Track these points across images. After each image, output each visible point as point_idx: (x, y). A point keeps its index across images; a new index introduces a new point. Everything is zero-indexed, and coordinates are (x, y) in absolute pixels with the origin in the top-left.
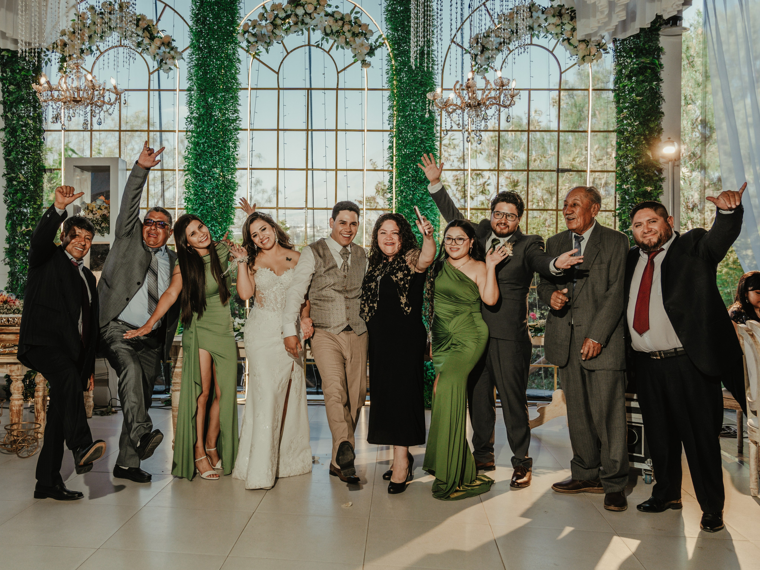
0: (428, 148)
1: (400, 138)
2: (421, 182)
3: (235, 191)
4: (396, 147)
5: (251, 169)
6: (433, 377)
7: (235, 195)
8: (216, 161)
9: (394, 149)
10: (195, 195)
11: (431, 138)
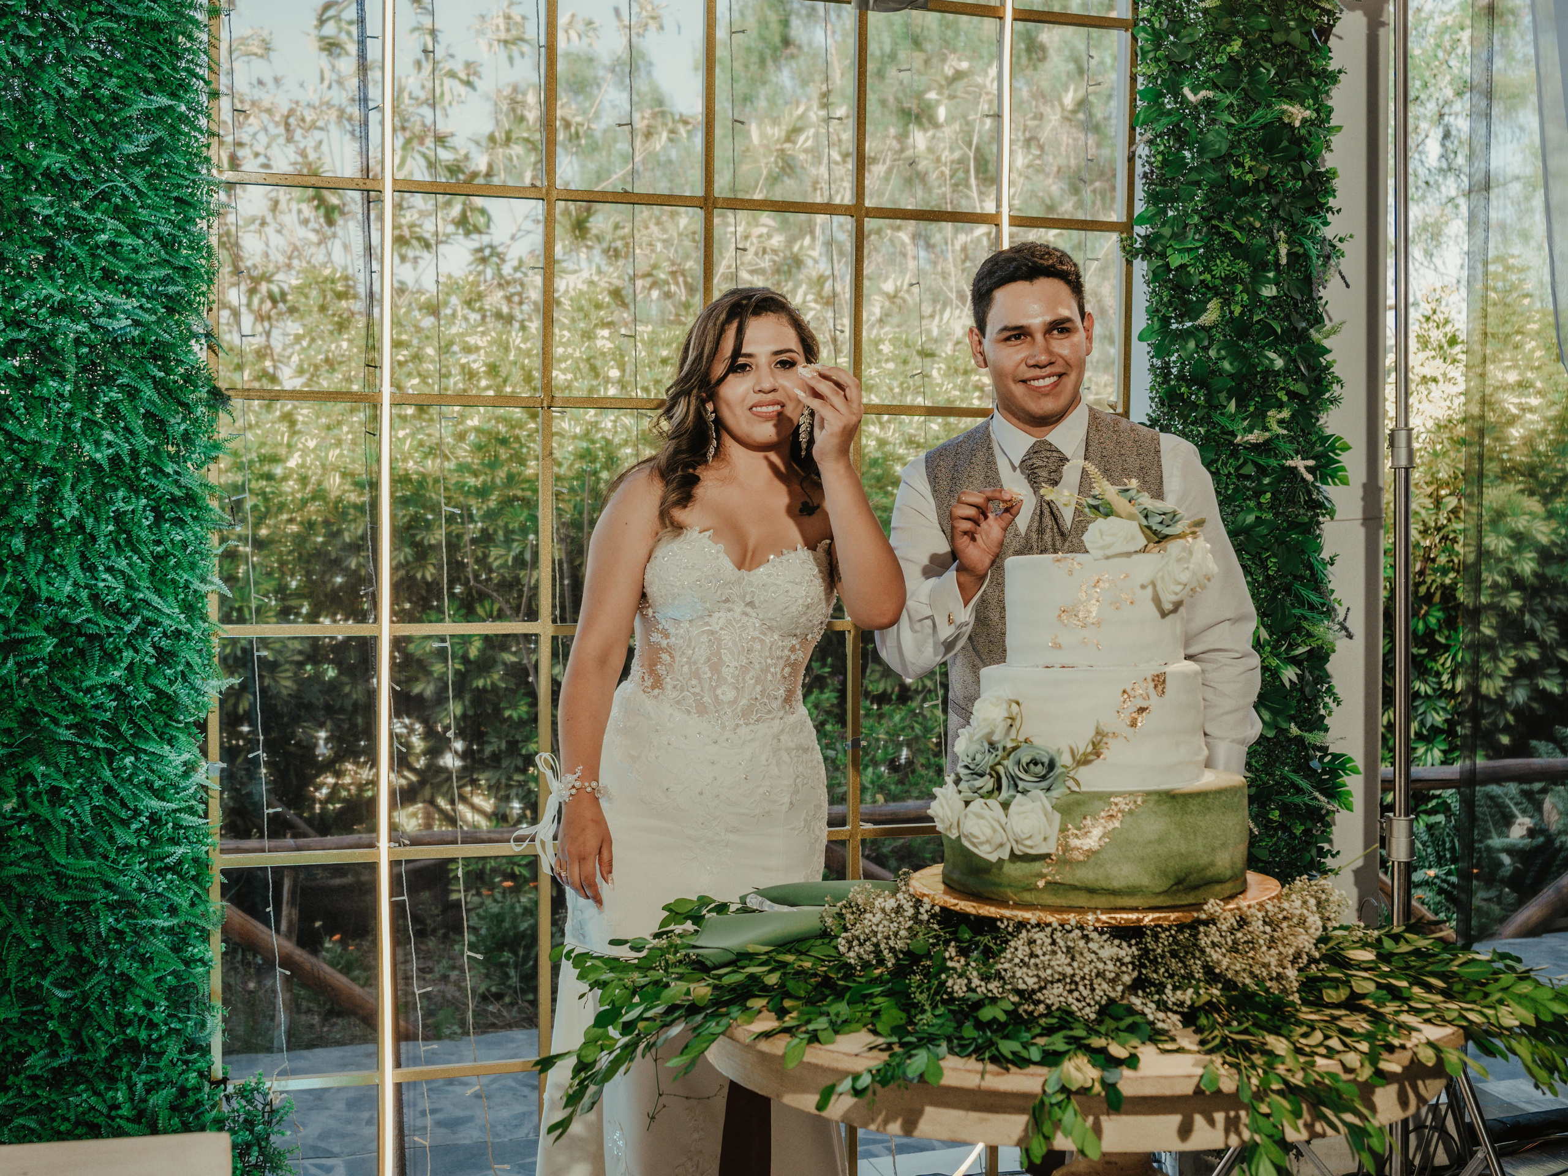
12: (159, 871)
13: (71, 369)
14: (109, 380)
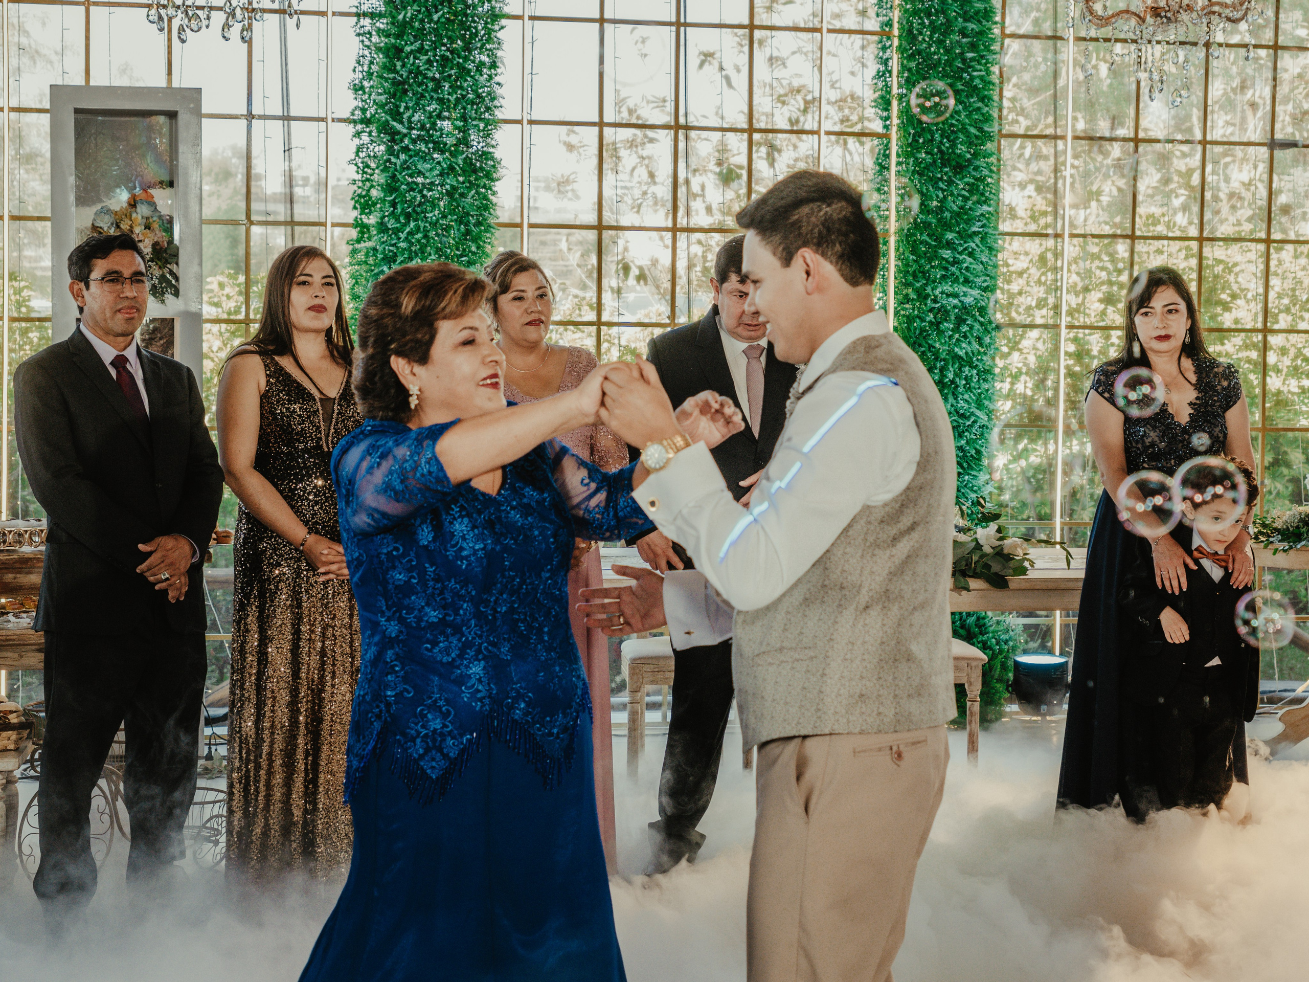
1: (911, 57)
2: (963, 168)
3: (493, 180)
4: (898, 75)
5: (531, 122)
7: (494, 193)
9: (894, 82)
10: (391, 188)
11: (982, 57)
13: (953, 318)
14: (964, 321)
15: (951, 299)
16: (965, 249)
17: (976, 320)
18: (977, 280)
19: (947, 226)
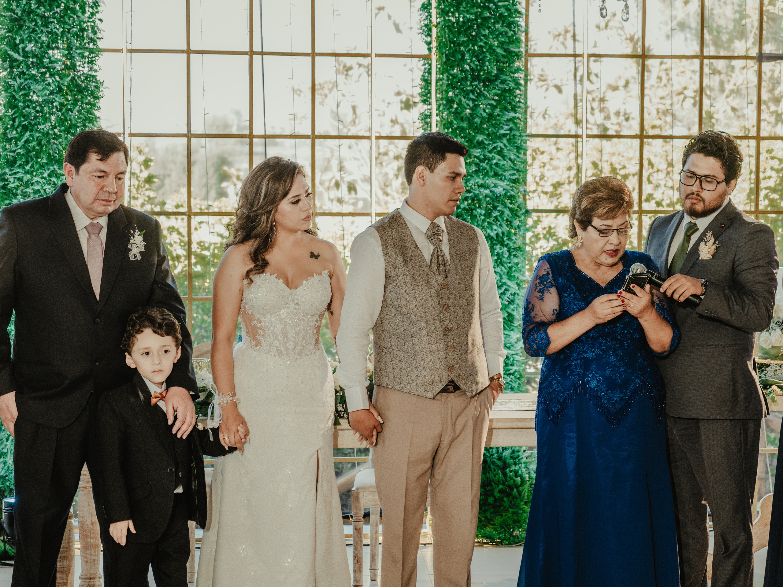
0: (502, 10)
2: (491, 81)
3: (97, 98)
4: (437, 8)
5: (131, 51)
6: (518, 479)
7: (99, 108)
8: (57, 35)
9: (434, 11)
10: (11, 105)
12: (508, 375)
13: (484, 205)
14: (495, 208)
15: (482, 190)
16: (495, 148)
17: (506, 207)
18: (507, 174)
19: (479, 130)
